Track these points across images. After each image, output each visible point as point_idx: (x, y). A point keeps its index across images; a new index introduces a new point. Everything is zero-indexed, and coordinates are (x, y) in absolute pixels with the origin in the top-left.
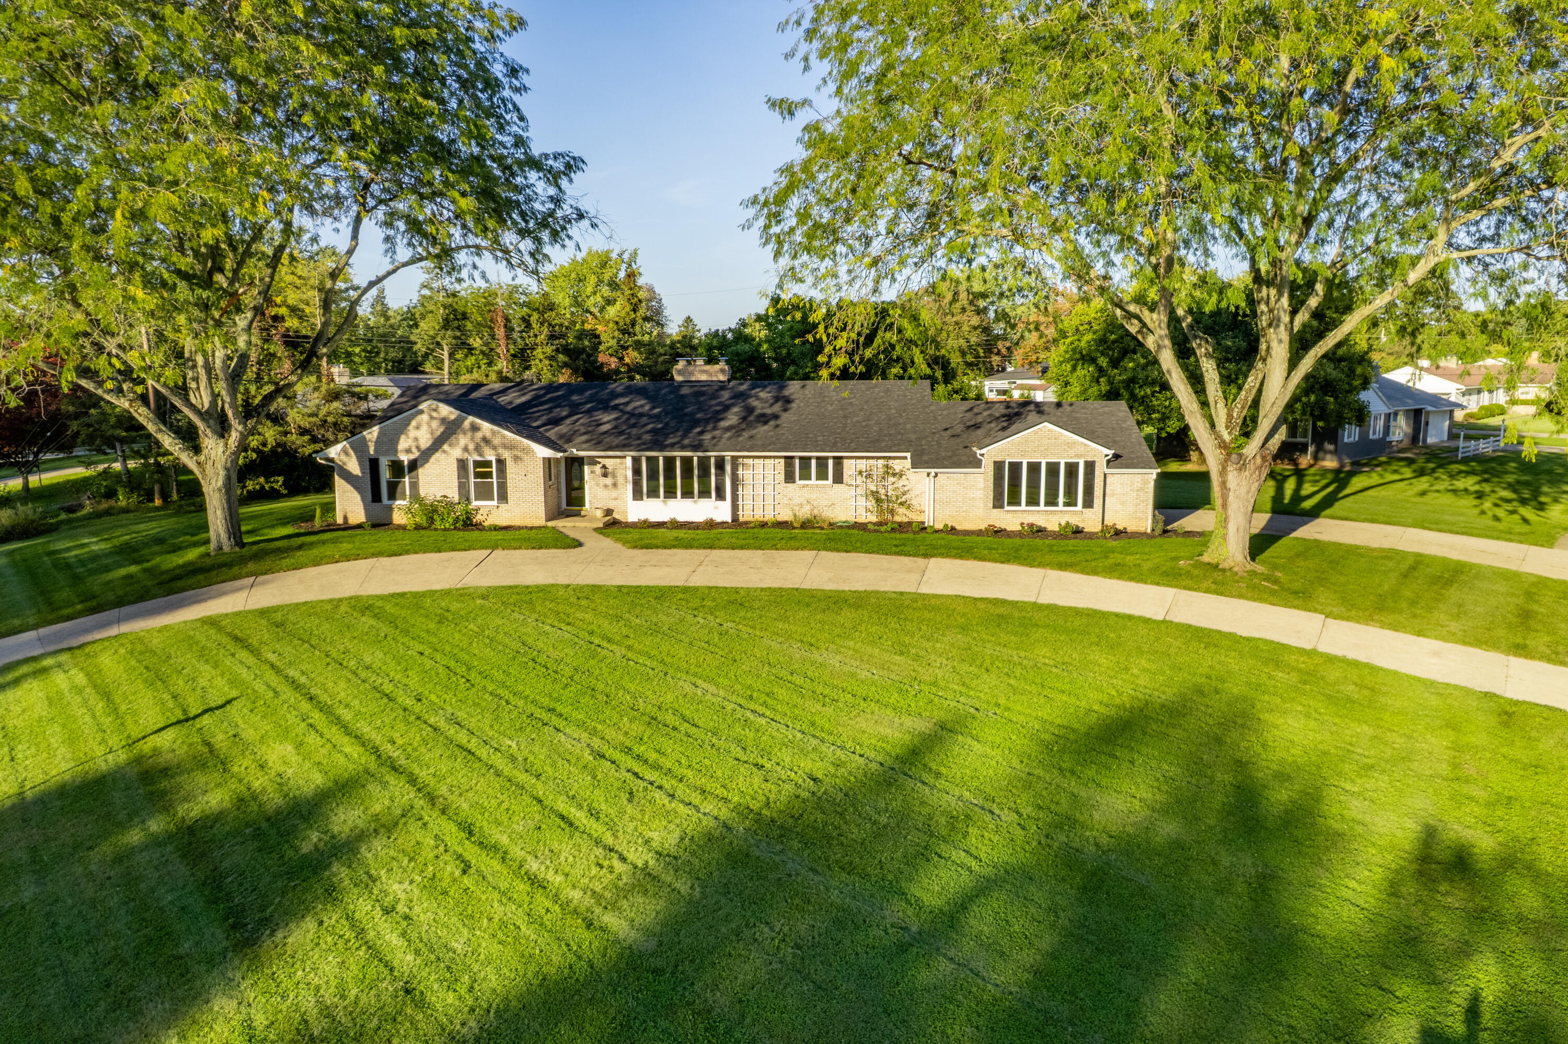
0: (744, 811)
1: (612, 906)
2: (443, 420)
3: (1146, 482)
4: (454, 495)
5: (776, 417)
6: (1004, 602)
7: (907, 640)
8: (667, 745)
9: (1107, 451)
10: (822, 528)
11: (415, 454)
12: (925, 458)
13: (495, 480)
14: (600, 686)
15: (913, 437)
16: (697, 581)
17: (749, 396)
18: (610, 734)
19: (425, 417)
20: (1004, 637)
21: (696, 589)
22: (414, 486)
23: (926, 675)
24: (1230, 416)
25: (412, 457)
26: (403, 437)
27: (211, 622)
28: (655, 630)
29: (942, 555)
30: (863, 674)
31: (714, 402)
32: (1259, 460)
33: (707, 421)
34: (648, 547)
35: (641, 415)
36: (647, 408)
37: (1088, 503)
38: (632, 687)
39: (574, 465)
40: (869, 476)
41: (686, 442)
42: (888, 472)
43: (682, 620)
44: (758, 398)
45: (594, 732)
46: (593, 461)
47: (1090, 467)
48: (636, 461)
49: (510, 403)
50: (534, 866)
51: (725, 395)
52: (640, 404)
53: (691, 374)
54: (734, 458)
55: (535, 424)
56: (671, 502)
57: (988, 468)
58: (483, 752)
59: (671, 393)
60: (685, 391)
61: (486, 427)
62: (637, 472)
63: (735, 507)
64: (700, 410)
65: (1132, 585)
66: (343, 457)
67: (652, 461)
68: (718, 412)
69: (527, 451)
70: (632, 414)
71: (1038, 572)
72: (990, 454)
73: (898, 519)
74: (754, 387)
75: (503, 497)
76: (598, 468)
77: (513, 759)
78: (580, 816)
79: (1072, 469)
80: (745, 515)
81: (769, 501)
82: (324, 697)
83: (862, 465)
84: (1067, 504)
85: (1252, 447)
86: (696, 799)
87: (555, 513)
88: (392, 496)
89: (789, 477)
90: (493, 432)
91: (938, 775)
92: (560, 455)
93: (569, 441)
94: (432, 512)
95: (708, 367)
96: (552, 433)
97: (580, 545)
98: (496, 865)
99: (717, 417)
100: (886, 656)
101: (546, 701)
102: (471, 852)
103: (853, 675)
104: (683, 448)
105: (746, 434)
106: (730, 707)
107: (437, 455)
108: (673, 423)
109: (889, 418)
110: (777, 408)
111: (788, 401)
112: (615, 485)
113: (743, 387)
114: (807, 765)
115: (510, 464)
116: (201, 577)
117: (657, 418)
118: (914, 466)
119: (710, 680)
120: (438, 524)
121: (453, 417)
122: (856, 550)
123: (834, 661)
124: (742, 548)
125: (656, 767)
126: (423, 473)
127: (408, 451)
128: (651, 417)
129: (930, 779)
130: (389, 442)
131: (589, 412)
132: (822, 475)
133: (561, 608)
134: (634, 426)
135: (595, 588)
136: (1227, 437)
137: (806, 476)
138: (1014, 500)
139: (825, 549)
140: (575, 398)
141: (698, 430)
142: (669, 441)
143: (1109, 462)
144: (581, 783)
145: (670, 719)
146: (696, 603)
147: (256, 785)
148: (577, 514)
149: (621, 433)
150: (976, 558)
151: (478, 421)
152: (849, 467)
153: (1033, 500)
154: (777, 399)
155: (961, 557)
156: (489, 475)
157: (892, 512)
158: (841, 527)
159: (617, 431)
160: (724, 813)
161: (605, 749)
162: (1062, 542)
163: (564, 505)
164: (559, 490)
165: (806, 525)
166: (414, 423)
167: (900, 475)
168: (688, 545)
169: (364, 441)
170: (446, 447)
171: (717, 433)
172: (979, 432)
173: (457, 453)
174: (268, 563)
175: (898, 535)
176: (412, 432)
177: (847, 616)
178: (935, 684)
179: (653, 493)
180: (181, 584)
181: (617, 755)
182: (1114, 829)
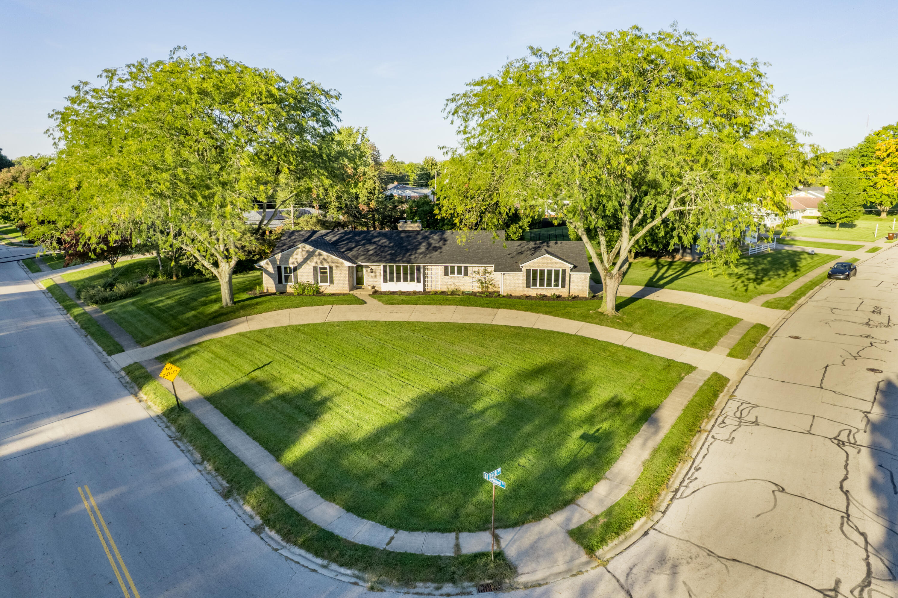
0: (433, 390)
1: (403, 410)
2: (307, 251)
3: (586, 277)
4: (312, 281)
5: (440, 248)
6: (521, 328)
7: (484, 342)
8: (410, 374)
9: (570, 265)
10: (459, 295)
11: (296, 265)
12: (500, 267)
13: (328, 275)
14: (387, 357)
15: (496, 257)
16: (413, 319)
17: (429, 238)
18: (393, 371)
19: (300, 250)
20: (516, 341)
21: (413, 322)
22: (296, 277)
23: (488, 354)
24: (608, 258)
25: (295, 266)
26: (291, 258)
27: (242, 335)
28: (401, 338)
29: (504, 308)
30: (469, 353)
31: (415, 241)
32: (618, 275)
33: (413, 249)
34: (392, 304)
35: (386, 246)
36: (388, 243)
37: (563, 286)
38: (397, 357)
39: (359, 269)
40: (478, 273)
41: (404, 259)
42: (486, 272)
43: (409, 335)
44: (433, 239)
45: (388, 370)
46: (367, 267)
47: (564, 271)
48: (385, 267)
49: (330, 240)
50: (381, 402)
51: (420, 237)
52: (384, 241)
53: (406, 227)
54: (424, 266)
55: (342, 250)
56: (399, 283)
57: (524, 272)
58: (358, 376)
59: (397, 236)
60: (403, 235)
61: (325, 254)
62: (385, 271)
63: (424, 285)
64: (409, 244)
65: (570, 320)
66: (267, 266)
67: (391, 268)
68: (417, 245)
69: (342, 264)
70: (381, 246)
71: (537, 315)
72: (525, 266)
73: (489, 290)
74: (431, 233)
75: (332, 282)
76: (369, 269)
77: (367, 378)
78: (390, 391)
79: (557, 272)
80: (428, 289)
81: (438, 283)
82: (301, 361)
83: (475, 269)
84: (555, 286)
85: (615, 270)
86: (420, 387)
87: (352, 288)
88: (287, 281)
89: (446, 274)
90: (328, 256)
91: (486, 381)
92: (354, 265)
93: (357, 258)
94: (304, 288)
95: (412, 225)
96: (350, 254)
97: (366, 303)
98: (371, 402)
99: (416, 248)
100: (476, 347)
101: (371, 362)
102: (363, 399)
103: (465, 354)
104: (403, 262)
105: (428, 256)
106: (427, 363)
107: (305, 265)
108: (399, 251)
109: (487, 249)
110: (441, 243)
111: (445, 240)
112: (375, 276)
113: (427, 234)
114: (450, 379)
115: (334, 269)
116: (225, 317)
117: (392, 248)
118: (495, 271)
119: (421, 355)
120: (306, 293)
121: (311, 250)
122: (471, 305)
123: (460, 349)
124: (428, 304)
125: (408, 379)
126: (299, 272)
127: (293, 263)
128: (389, 247)
129: (484, 383)
130: (285, 259)
131: (363, 245)
132: (459, 272)
133: (367, 330)
134: (382, 252)
135: (377, 322)
136: (607, 266)
137: (453, 272)
138: (535, 284)
139: (460, 305)
140: (357, 238)
141: (409, 254)
142: (397, 259)
143: (571, 270)
144: (388, 383)
145: (410, 367)
146: (413, 328)
147: (295, 385)
148: (360, 288)
149: (378, 255)
150: (516, 309)
151: (322, 252)
152: (470, 270)
153: (542, 284)
154: (441, 239)
155: (511, 309)
156: (326, 273)
157: (487, 287)
158: (467, 294)
159: (376, 254)
160: (428, 390)
161: (392, 375)
162: (550, 302)
163: (355, 284)
164: (353, 278)
165: (453, 293)
166: (295, 252)
167: (491, 273)
168: (407, 303)
169: (275, 260)
170: (308, 262)
171: (417, 255)
172: (522, 255)
173: (313, 264)
174: (248, 311)
175: (488, 299)
176: (294, 256)
177: (466, 333)
178: (490, 356)
179: (392, 280)
180: (218, 319)
181: (396, 377)
182: (529, 395)
